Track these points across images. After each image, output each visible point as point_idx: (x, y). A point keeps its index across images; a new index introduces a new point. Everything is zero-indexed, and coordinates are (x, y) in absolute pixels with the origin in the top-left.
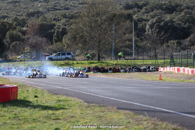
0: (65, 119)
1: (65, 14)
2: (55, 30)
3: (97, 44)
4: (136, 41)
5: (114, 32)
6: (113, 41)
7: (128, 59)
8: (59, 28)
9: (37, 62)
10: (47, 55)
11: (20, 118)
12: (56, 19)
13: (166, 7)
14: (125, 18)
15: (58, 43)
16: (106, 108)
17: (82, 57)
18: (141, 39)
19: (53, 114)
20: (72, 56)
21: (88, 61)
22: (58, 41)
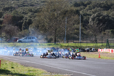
1: (31, 10)
2: (23, 20)
3: (54, 31)
4: (82, 30)
5: (66, 23)
6: (66, 29)
7: (76, 43)
8: (27, 19)
9: (10, 43)
10: (18, 39)
12: (24, 13)
13: (104, 6)
14: (75, 13)
15: (25, 30)
17: (43, 41)
18: (86, 28)
20: (36, 40)
21: (48, 44)
22: (25, 29)
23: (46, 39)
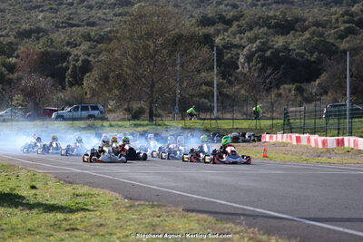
0: (87, 230)
1: (89, 34)
2: (68, 62)
3: (148, 91)
4: (220, 85)
5: (178, 68)
6: (178, 85)
7: (205, 119)
8: (78, 61)
9: (34, 122)
10: (55, 111)
11: (4, 227)
12: (71, 44)
13: (275, 23)
14: (200, 42)
15: (74, 88)
16: (164, 208)
17: (120, 114)
18: (230, 82)
19: (65, 219)
20: (101, 112)
21: (131, 122)
22: (75, 85)
23: (126, 110)
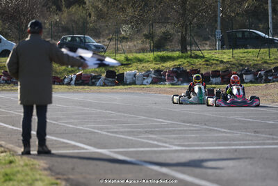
21: (156, 54)
